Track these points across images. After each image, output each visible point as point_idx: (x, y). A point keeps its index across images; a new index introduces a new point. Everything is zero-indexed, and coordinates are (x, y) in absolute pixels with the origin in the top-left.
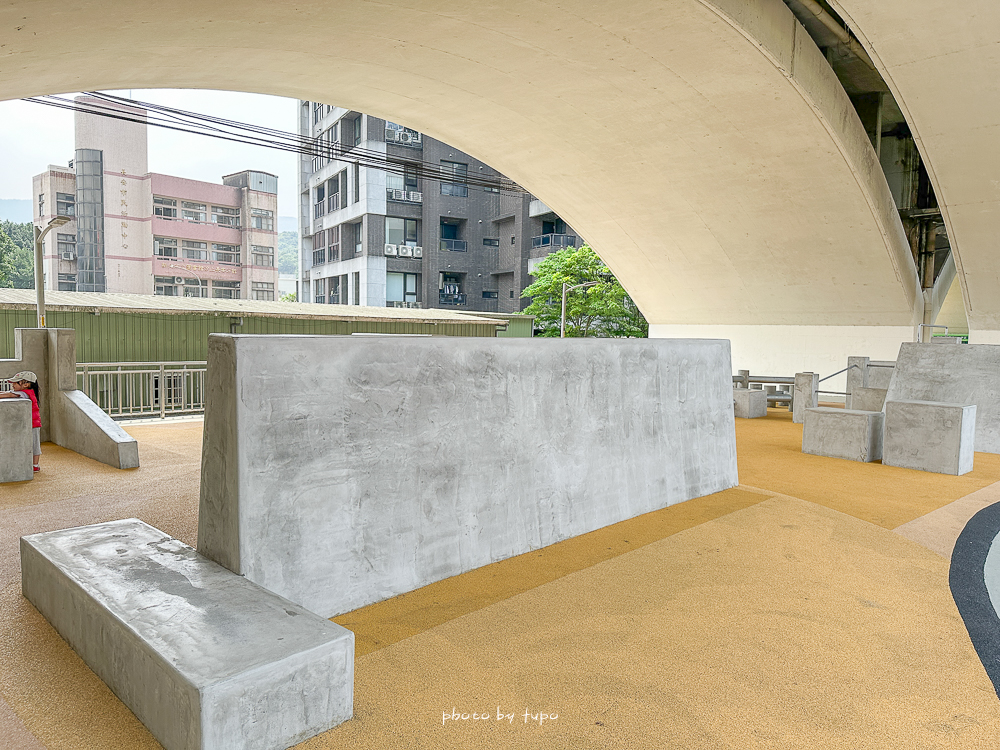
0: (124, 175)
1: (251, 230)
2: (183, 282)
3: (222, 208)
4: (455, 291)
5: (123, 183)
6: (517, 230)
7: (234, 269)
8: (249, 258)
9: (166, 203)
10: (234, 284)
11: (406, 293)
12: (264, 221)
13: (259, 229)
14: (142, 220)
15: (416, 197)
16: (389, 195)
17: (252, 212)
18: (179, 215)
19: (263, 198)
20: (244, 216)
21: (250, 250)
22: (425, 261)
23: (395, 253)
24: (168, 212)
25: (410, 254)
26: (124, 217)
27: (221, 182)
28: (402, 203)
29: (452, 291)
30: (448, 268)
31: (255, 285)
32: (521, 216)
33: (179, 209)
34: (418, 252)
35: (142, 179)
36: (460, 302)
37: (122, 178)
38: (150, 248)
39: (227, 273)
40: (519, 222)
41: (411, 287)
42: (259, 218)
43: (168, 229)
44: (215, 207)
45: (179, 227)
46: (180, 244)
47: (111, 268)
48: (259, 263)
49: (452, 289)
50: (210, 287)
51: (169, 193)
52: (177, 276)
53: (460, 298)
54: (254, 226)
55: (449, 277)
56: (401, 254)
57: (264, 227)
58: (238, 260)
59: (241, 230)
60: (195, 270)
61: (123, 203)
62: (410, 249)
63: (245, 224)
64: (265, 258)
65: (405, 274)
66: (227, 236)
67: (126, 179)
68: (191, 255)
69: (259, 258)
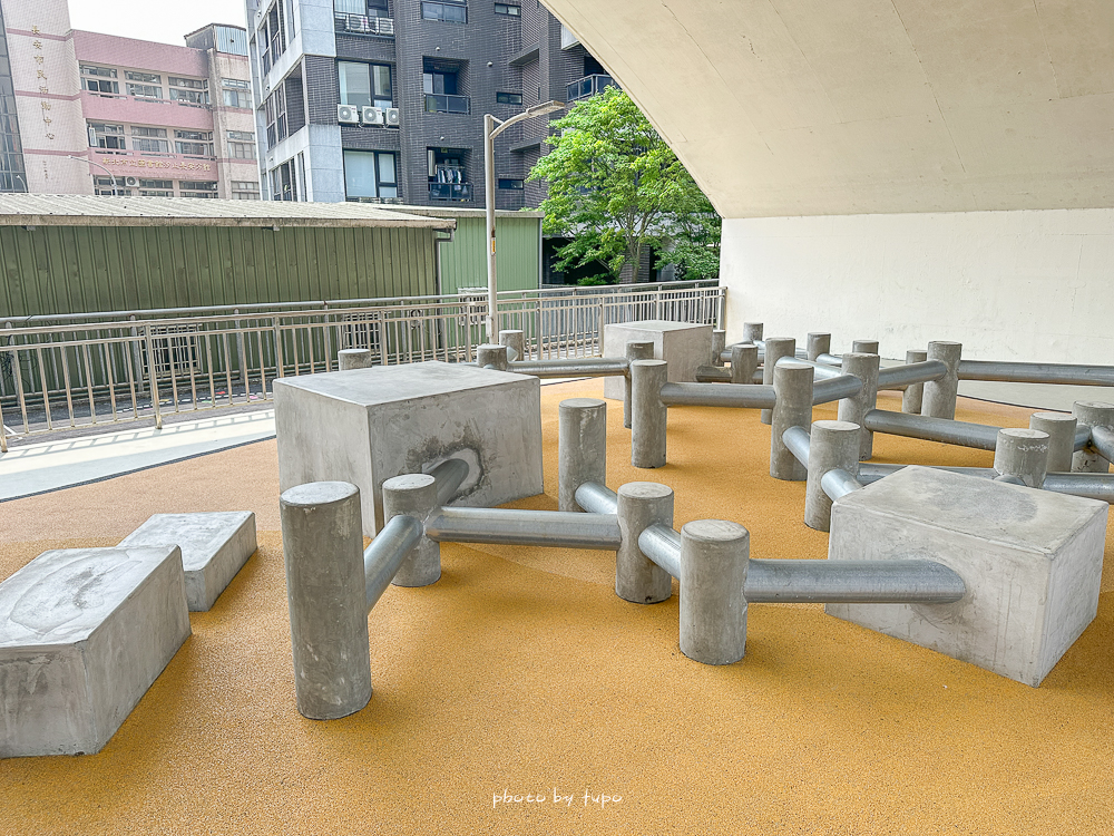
0: (36, 34)
1: (225, 109)
2: (137, 185)
3: (185, 81)
4: (455, 179)
5: (37, 45)
6: (542, 74)
7: (206, 165)
8: (225, 149)
9: (102, 74)
10: (209, 185)
11: (379, 184)
12: (241, 96)
13: (236, 107)
14: (71, 98)
15: (385, 26)
16: (340, 24)
17: (223, 83)
18: (123, 90)
19: (238, 63)
20: (213, 90)
21: (224, 137)
22: (402, 130)
23: (354, 119)
24: (106, 87)
25: (379, 120)
26: (44, 94)
27: (183, 43)
28: (363, 37)
29: (450, 177)
30: (442, 141)
31: (235, 186)
32: (547, 47)
33: (123, 83)
34: (393, 119)
35: (65, 39)
36: (466, 196)
37: (34, 39)
38: (82, 138)
39: (198, 170)
40: (545, 59)
41: (387, 174)
42: (234, 92)
43: (106, 109)
44: (173, 80)
45: (122, 108)
46: (127, 131)
47: (34, 167)
48: (240, 155)
49: (448, 175)
50: (176, 188)
51: (103, 59)
52: (127, 175)
53: (465, 191)
54: (228, 103)
55: (441, 156)
56: (365, 121)
57: (243, 104)
58: (212, 153)
59: (211, 109)
60: (153, 168)
61: (41, 75)
62: (381, 112)
63: (215, 101)
64: (247, 148)
65: (377, 153)
66: (192, 118)
67: (40, 40)
68: (144, 147)
69: (239, 148)
